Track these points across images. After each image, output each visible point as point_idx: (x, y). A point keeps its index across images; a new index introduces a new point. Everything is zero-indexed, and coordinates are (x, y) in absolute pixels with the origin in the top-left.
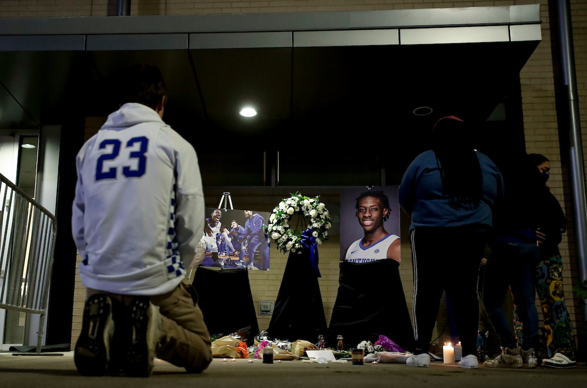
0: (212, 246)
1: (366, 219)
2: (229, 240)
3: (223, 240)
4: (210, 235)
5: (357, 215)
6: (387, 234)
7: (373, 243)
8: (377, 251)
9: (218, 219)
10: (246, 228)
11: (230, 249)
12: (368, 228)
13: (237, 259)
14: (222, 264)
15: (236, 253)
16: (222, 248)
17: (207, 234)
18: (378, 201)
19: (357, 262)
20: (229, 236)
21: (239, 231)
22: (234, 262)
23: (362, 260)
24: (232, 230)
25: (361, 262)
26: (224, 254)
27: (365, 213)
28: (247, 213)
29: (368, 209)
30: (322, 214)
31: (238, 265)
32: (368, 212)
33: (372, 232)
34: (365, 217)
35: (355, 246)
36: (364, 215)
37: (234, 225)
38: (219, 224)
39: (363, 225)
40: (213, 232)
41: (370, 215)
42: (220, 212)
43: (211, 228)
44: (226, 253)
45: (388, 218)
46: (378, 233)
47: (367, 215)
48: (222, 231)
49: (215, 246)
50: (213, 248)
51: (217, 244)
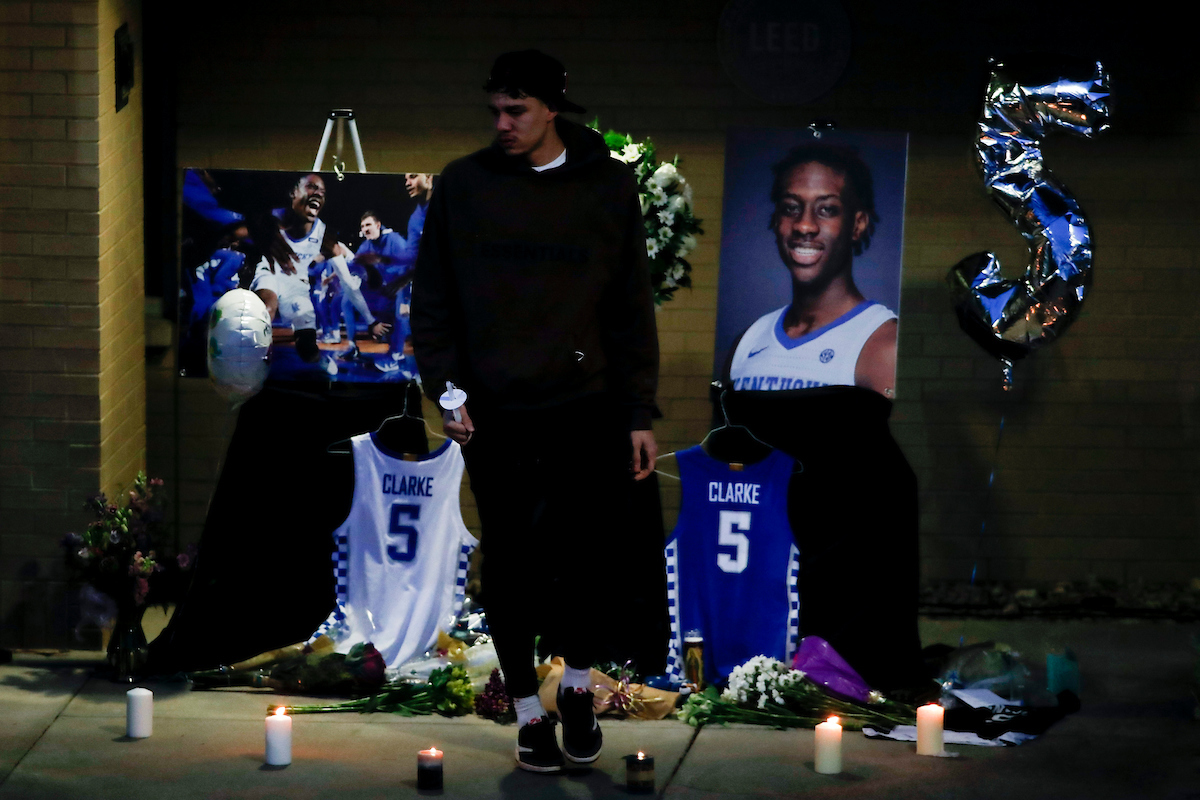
0: (295, 308)
1: (800, 241)
2: (353, 282)
3: (334, 284)
4: (288, 270)
5: (774, 224)
6: (862, 302)
7: (815, 329)
8: (827, 356)
9: (314, 212)
10: (411, 236)
11: (357, 316)
12: (807, 274)
13: (383, 348)
14: (332, 368)
15: (380, 328)
16: (329, 311)
17: (277, 266)
18: (841, 182)
19: (765, 387)
20: (354, 268)
21: (387, 251)
22: (371, 359)
23: (780, 383)
24: (362, 248)
25: (776, 387)
26: (337, 334)
27: (799, 219)
28: (414, 182)
29: (808, 207)
30: (665, 207)
31: (386, 369)
32: (807, 217)
33: (815, 288)
34: (797, 234)
35: (761, 332)
36: (797, 227)
37: (371, 227)
38: (319, 230)
39: (791, 263)
40: (297, 259)
41: (812, 229)
42: (320, 184)
43: (290, 242)
44: (342, 329)
45: (867, 247)
46: (834, 292)
47: (805, 227)
48: (327, 251)
49: (306, 307)
50: (300, 313)
51: (314, 299)
